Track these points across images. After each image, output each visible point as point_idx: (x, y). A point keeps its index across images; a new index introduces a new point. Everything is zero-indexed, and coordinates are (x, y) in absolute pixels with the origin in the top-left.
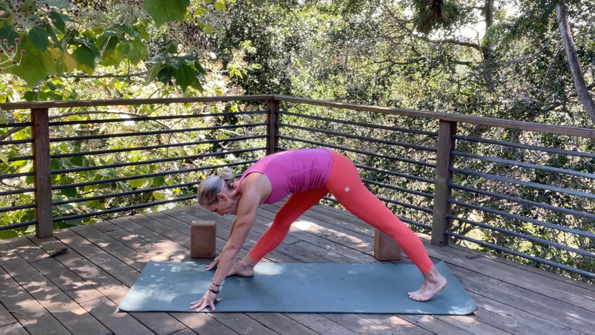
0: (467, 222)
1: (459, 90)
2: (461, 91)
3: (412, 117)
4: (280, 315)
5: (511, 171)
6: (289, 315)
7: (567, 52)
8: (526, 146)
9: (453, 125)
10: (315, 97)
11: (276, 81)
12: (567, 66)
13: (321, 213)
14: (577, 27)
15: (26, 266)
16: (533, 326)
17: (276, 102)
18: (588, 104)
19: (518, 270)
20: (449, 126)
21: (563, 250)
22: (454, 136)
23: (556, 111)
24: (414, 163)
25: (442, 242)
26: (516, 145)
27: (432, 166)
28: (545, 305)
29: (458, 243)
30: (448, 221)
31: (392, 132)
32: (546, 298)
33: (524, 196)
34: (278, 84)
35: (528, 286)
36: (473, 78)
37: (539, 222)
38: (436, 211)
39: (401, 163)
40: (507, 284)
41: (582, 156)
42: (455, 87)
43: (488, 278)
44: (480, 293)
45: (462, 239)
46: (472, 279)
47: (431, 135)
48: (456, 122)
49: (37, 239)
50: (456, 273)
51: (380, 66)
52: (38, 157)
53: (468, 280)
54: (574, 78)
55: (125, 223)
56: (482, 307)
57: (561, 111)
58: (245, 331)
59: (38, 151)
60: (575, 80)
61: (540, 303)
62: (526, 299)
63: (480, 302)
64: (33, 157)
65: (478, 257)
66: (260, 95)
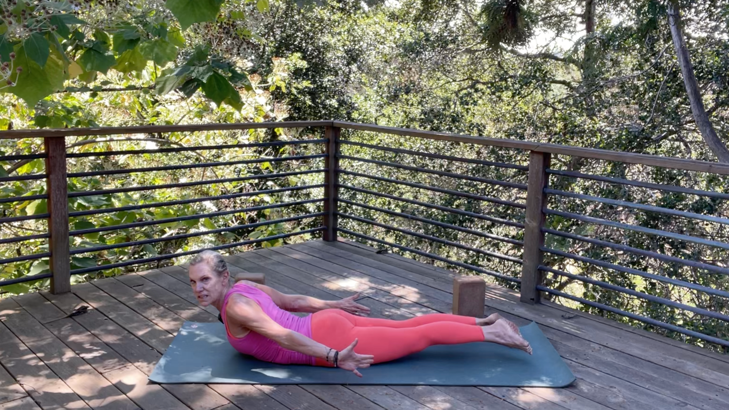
0: (563, 274)
1: (554, 114)
2: (557, 115)
3: (497, 147)
4: (341, 387)
5: (616, 213)
6: (351, 387)
7: (682, 68)
8: (635, 183)
9: (546, 157)
10: (382, 123)
11: (334, 103)
12: (682, 84)
13: (390, 263)
14: (694, 39)
15: (38, 327)
16: (642, 402)
17: (336, 129)
18: (708, 131)
19: (623, 333)
20: (541, 157)
21: (678, 308)
22: (547, 170)
23: (670, 140)
24: (501, 203)
25: (533, 299)
26: (622, 181)
27: (522, 207)
28: (655, 376)
29: (552, 300)
30: (541, 272)
31: (474, 165)
32: (657, 366)
33: (631, 243)
34: (336, 106)
35: (636, 352)
36: (571, 102)
37: (649, 274)
38: (527, 263)
39: (485, 203)
40: (611, 350)
41: (701, 195)
42: (549, 110)
43: (588, 342)
44: (579, 361)
45: (557, 295)
46: (569, 344)
47: (522, 170)
48: (550, 154)
49: (52, 296)
50: (550, 336)
51: (460, 86)
52: (53, 196)
53: (565, 345)
54: (691, 99)
55: (156, 276)
56: (581, 377)
57: (677, 140)
58: (300, 407)
59: (53, 188)
60: (692, 103)
61: (651, 373)
62: (634, 368)
63: (579, 372)
64: (47, 196)
65: (576, 316)
66: (315, 121)
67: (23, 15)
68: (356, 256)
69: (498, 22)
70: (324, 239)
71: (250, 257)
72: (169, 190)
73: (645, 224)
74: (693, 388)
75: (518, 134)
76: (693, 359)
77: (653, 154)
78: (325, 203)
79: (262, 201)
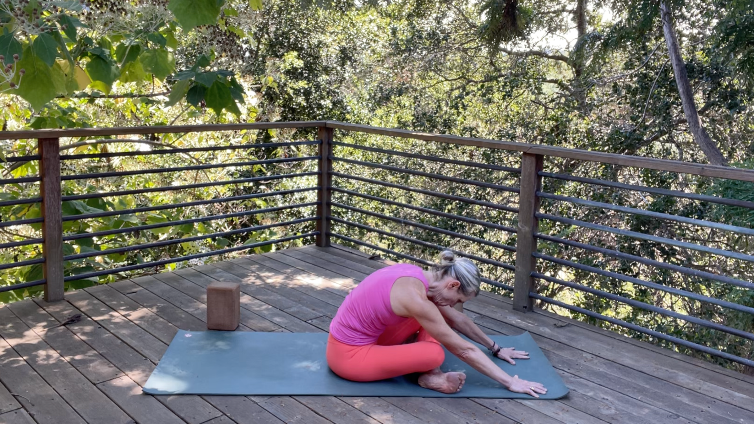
0: (556, 282)
1: (546, 115)
2: (549, 116)
3: (490, 149)
4: (334, 398)
6: (344, 399)
7: (675, 67)
8: (626, 186)
9: (539, 159)
10: (375, 124)
11: (328, 103)
12: (674, 84)
14: (687, 36)
16: (634, 413)
17: (329, 131)
19: (616, 342)
20: (534, 159)
21: (669, 316)
22: (539, 173)
23: (661, 142)
24: (493, 206)
25: (526, 307)
26: (614, 184)
27: (514, 211)
28: (648, 387)
29: (544, 308)
30: (534, 280)
31: (467, 168)
32: (650, 377)
33: (622, 248)
34: (331, 107)
35: (628, 362)
36: (563, 100)
37: (641, 281)
38: (519, 269)
39: (477, 207)
40: (603, 360)
41: (691, 198)
42: (541, 111)
43: (580, 352)
44: (571, 371)
45: (550, 303)
46: (562, 354)
47: (515, 173)
48: (543, 156)
49: (45, 303)
50: (543, 346)
51: (452, 85)
52: (46, 199)
53: (557, 355)
54: (683, 99)
55: (150, 283)
56: (573, 388)
57: (667, 141)
58: (293, 419)
59: (47, 191)
60: (683, 103)
61: (642, 384)
62: (625, 378)
63: (571, 382)
64: (40, 200)
65: (569, 325)
66: (309, 121)
67: (35, 14)
68: (348, 262)
69: (497, 21)
70: (317, 245)
71: (243, 263)
72: (162, 193)
73: (636, 228)
74: (686, 400)
75: (509, 135)
76: (685, 370)
77: (644, 156)
78: (318, 207)
79: (255, 206)
